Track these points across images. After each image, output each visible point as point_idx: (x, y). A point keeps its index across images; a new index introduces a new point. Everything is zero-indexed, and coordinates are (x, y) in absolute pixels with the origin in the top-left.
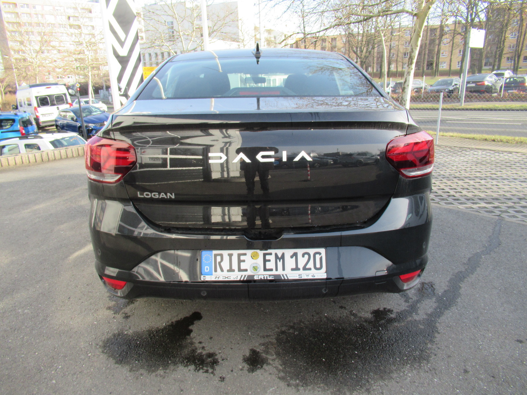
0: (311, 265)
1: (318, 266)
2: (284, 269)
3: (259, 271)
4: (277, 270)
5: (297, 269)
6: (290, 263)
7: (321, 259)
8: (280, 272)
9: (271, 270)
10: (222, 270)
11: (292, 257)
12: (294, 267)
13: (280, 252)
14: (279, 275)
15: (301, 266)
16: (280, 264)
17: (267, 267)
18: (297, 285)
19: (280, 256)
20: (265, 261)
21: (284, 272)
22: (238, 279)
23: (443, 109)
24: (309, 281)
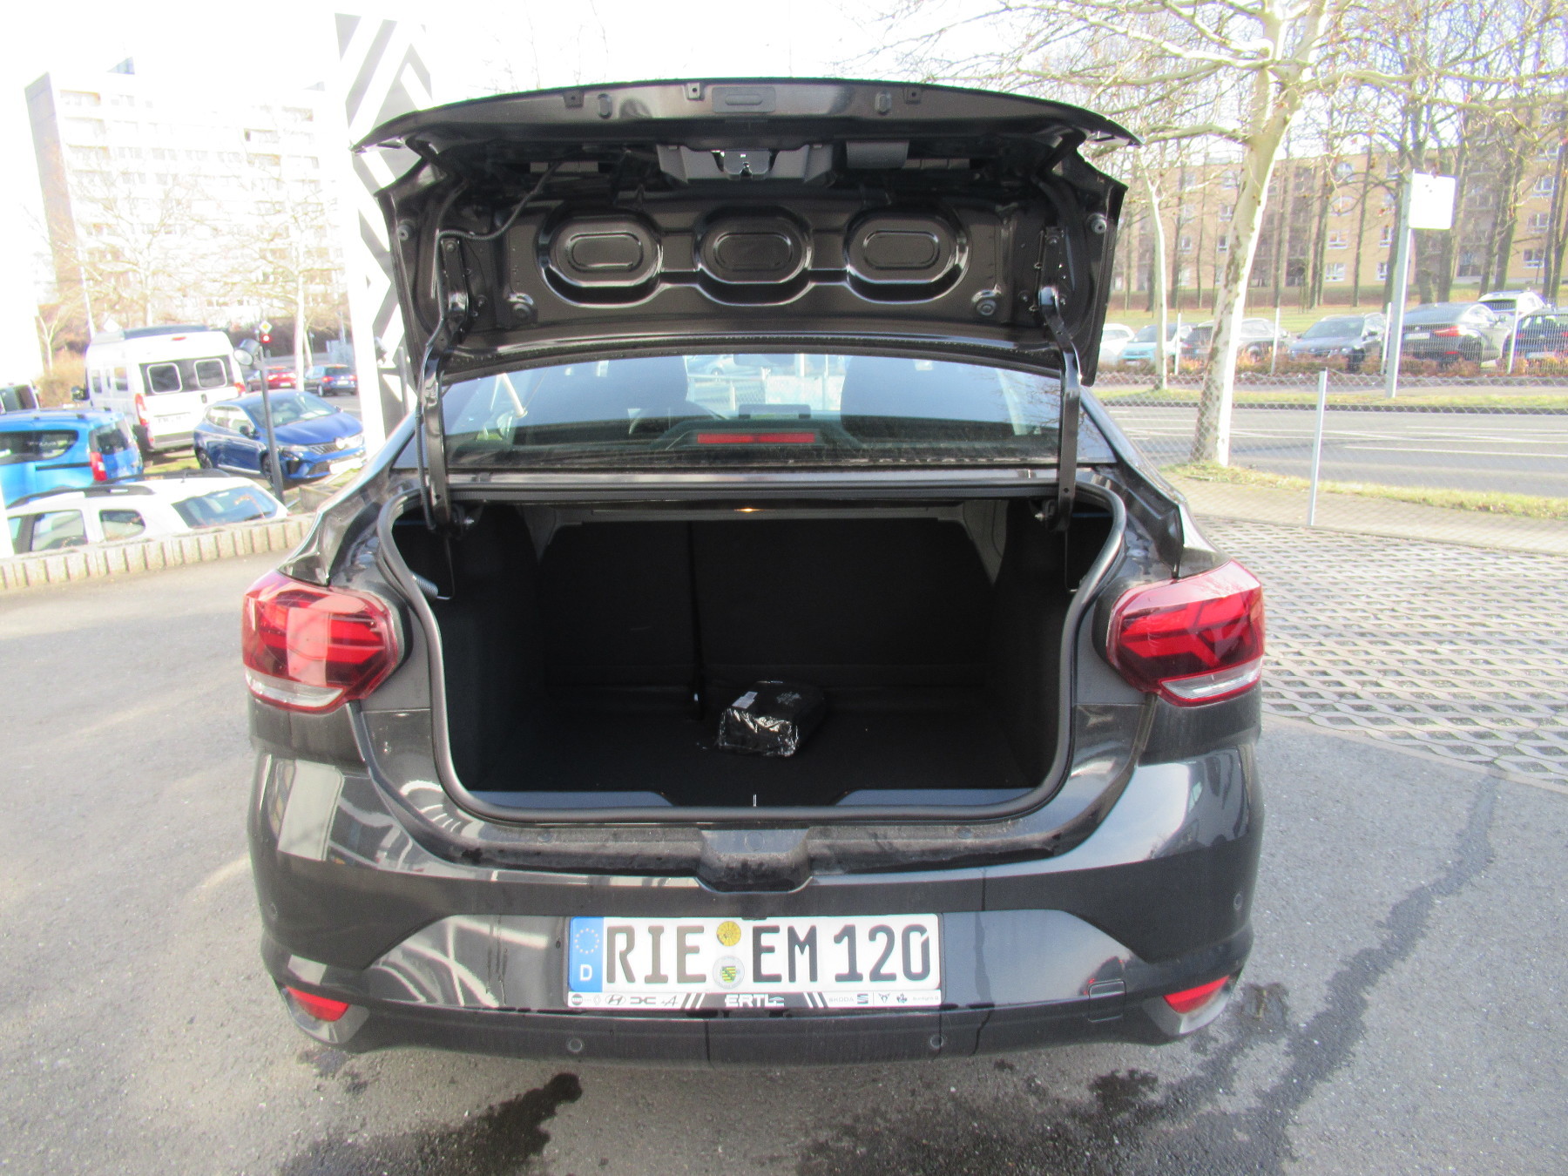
0: (894, 964)
1: (916, 967)
2: (813, 976)
3: (740, 981)
4: (792, 978)
5: (853, 976)
6: (833, 957)
7: (925, 946)
8: (802, 985)
9: (776, 978)
10: (630, 977)
11: (838, 939)
12: (845, 970)
13: (802, 925)
14: (800, 996)
15: (865, 966)
16: (802, 960)
17: (765, 971)
18: (853, 1026)
19: (802, 936)
20: (758, 950)
21: (813, 984)
22: (678, 1006)
23: (1331, 407)
24: (888, 1015)
